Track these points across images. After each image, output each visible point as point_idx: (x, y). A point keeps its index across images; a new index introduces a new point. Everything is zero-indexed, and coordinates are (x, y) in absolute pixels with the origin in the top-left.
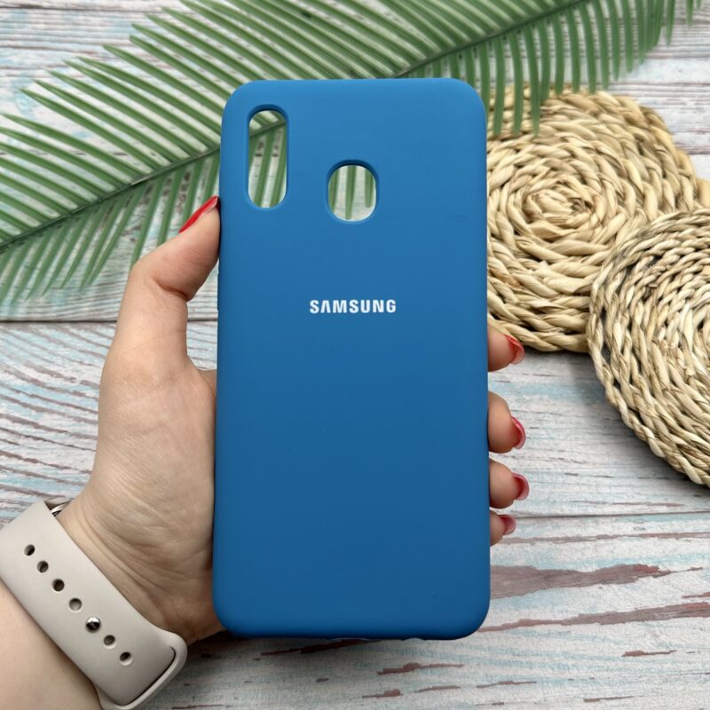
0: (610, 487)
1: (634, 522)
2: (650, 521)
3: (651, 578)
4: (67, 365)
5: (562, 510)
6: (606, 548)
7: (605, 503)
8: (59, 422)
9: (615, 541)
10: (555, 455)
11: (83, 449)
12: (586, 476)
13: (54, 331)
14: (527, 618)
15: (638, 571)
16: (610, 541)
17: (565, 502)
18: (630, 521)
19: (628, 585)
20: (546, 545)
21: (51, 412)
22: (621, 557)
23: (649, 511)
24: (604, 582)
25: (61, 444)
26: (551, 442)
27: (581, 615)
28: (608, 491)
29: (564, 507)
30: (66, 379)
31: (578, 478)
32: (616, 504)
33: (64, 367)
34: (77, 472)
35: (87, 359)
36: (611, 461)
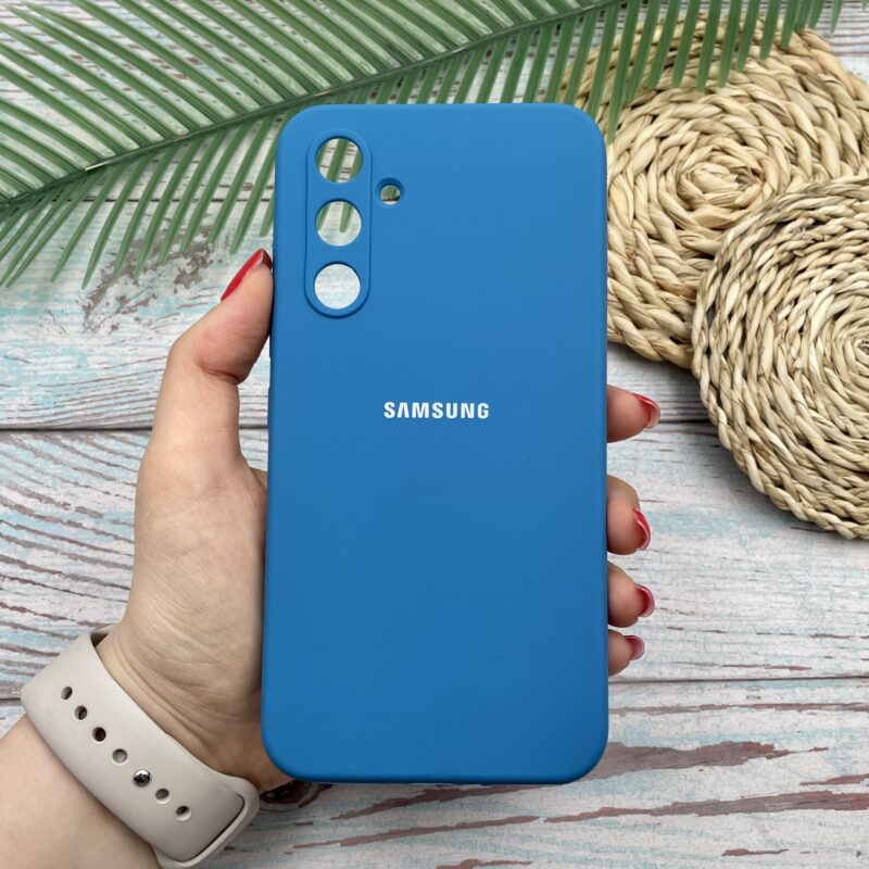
0: (721, 644)
1: (748, 689)
2: (768, 687)
3: (764, 759)
4: (58, 487)
5: (661, 673)
6: (711, 721)
7: (713, 665)
8: (52, 561)
9: (723, 711)
12: (694, 630)
13: (41, 442)
14: (611, 806)
15: (748, 750)
16: (716, 712)
17: (665, 664)
18: (742, 687)
19: (735, 767)
20: (638, 717)
21: (41, 547)
22: (728, 732)
23: (767, 676)
24: (706, 763)
25: (54, 588)
27: (675, 804)
28: (719, 649)
29: (663, 669)
30: (58, 505)
31: (683, 632)
32: (725, 666)
33: (55, 489)
34: (74, 623)
35: (84, 479)
36: (725, 613)
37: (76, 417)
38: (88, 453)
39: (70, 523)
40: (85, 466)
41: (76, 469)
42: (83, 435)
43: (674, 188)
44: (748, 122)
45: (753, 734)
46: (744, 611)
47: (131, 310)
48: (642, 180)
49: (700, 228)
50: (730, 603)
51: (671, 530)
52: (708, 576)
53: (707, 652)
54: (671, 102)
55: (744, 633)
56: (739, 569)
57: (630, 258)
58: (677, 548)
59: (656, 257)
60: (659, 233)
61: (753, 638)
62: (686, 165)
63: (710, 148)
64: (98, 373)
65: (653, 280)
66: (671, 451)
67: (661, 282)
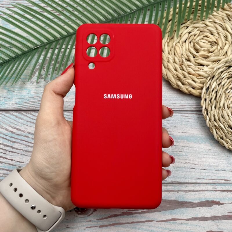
0: (205, 173)
1: (213, 186)
2: (218, 185)
3: (217, 206)
4: (22, 126)
5: (188, 181)
6: (203, 194)
8: (20, 146)
9: (206, 192)
10: (188, 161)
11: (28, 156)
12: (198, 169)
13: (18, 114)
14: (174, 218)
15: (213, 203)
16: (204, 192)
17: (190, 178)
18: (211, 185)
19: (209, 208)
20: (182, 193)
21: (17, 143)
22: (207, 198)
23: (218, 182)
24: (201, 206)
25: (21, 154)
26: (186, 157)
27: (193, 217)
29: (189, 180)
30: (22, 131)
31: (195, 169)
32: (206, 179)
33: (21, 127)
34: (26, 164)
35: (29, 124)
36: (207, 164)
37: (28, 107)
38: (30, 117)
39: (25, 136)
40: (30, 121)
41: (27, 121)
42: (29, 112)
43: (193, 46)
44: (214, 29)
45: (214, 198)
46: (212, 164)
47: (43, 78)
48: (184, 44)
49: (200, 58)
50: (208, 162)
51: (191, 141)
52: (202, 154)
53: (201, 175)
54: (192, 23)
55: (212, 170)
56: (210, 152)
57: (181, 66)
58: (193, 146)
59: (188, 65)
60: (189, 59)
61: (214, 172)
62: (196, 40)
63: (203, 36)
64: (34, 95)
65: (187, 72)
66: (192, 119)
67: (189, 72)
